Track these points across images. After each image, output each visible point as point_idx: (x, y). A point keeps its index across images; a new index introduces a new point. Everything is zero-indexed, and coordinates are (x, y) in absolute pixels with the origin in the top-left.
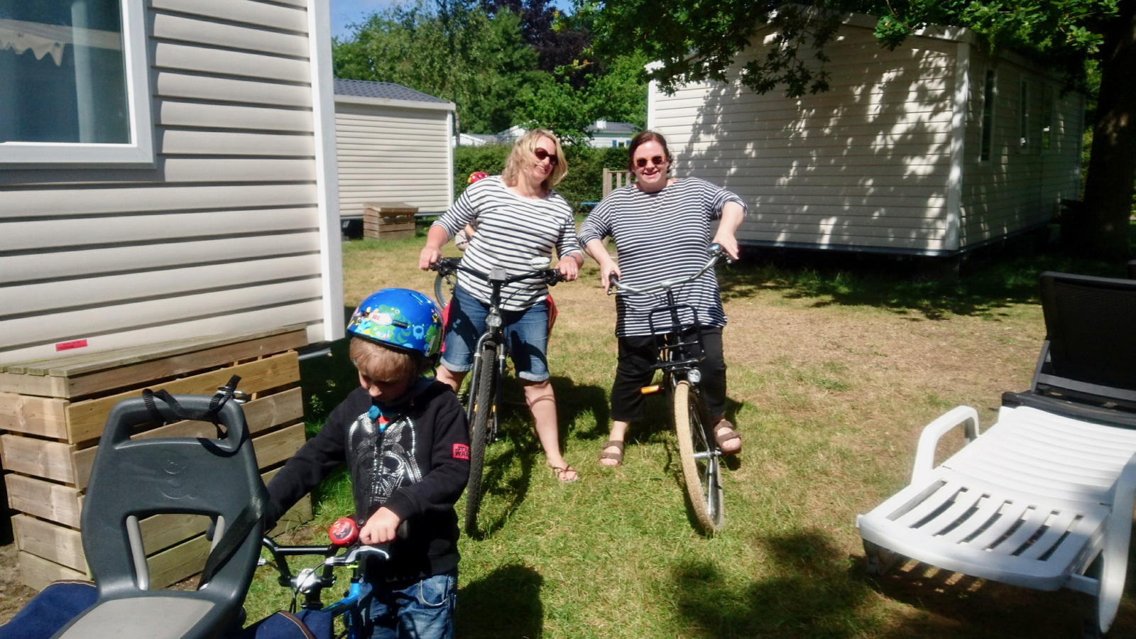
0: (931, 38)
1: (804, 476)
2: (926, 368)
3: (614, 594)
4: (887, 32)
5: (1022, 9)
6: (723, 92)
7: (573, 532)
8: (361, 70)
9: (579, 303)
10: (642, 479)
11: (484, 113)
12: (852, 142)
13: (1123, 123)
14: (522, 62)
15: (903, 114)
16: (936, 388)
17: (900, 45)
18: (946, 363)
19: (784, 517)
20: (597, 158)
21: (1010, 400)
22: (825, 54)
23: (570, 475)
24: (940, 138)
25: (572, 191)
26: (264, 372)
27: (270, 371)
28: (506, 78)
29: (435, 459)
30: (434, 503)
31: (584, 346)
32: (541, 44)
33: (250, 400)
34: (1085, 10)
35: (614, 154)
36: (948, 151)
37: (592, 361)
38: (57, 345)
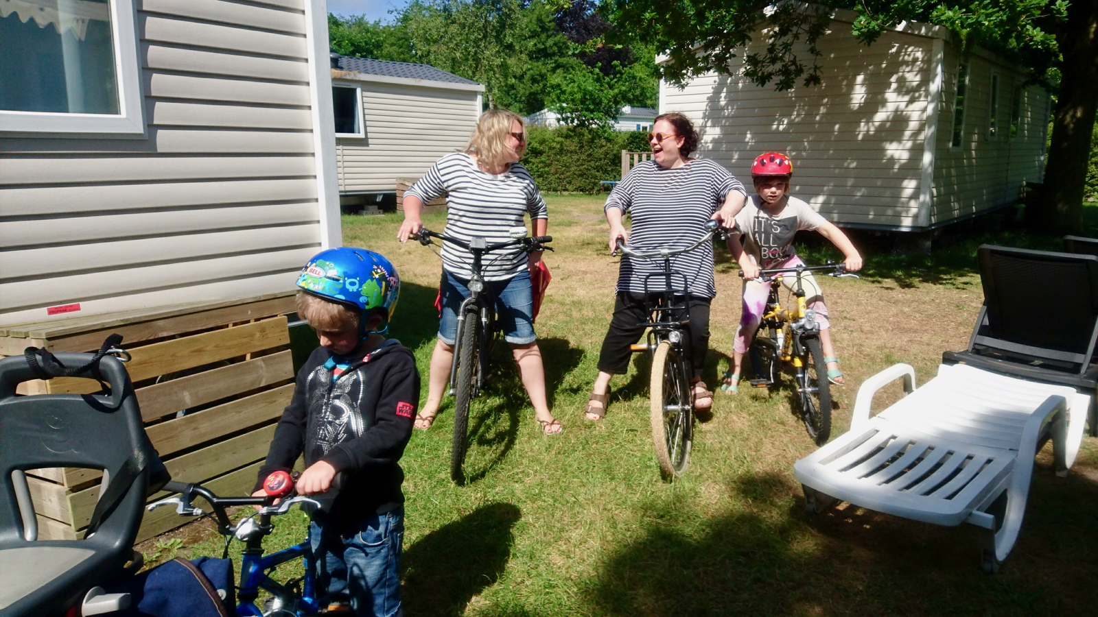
0: (909, 34)
1: (763, 426)
2: (887, 331)
3: (575, 535)
4: (863, 30)
5: (982, 11)
6: (729, 81)
7: (549, 479)
8: (402, 53)
9: (591, 274)
10: (620, 430)
11: (519, 96)
12: (839, 128)
13: (1079, 114)
14: (555, 49)
15: (884, 102)
16: (893, 348)
17: (875, 41)
18: (905, 326)
19: (740, 463)
20: (620, 141)
21: (949, 359)
22: (818, 48)
23: (555, 428)
24: (913, 125)
25: (598, 171)
26: (252, 335)
27: (258, 335)
28: (540, 63)
29: (379, 414)
30: (374, 457)
31: (587, 312)
32: (574, 32)
33: (245, 360)
34: (1039, 12)
35: (637, 137)
36: (922, 137)
37: (592, 326)
38: (48, 309)
